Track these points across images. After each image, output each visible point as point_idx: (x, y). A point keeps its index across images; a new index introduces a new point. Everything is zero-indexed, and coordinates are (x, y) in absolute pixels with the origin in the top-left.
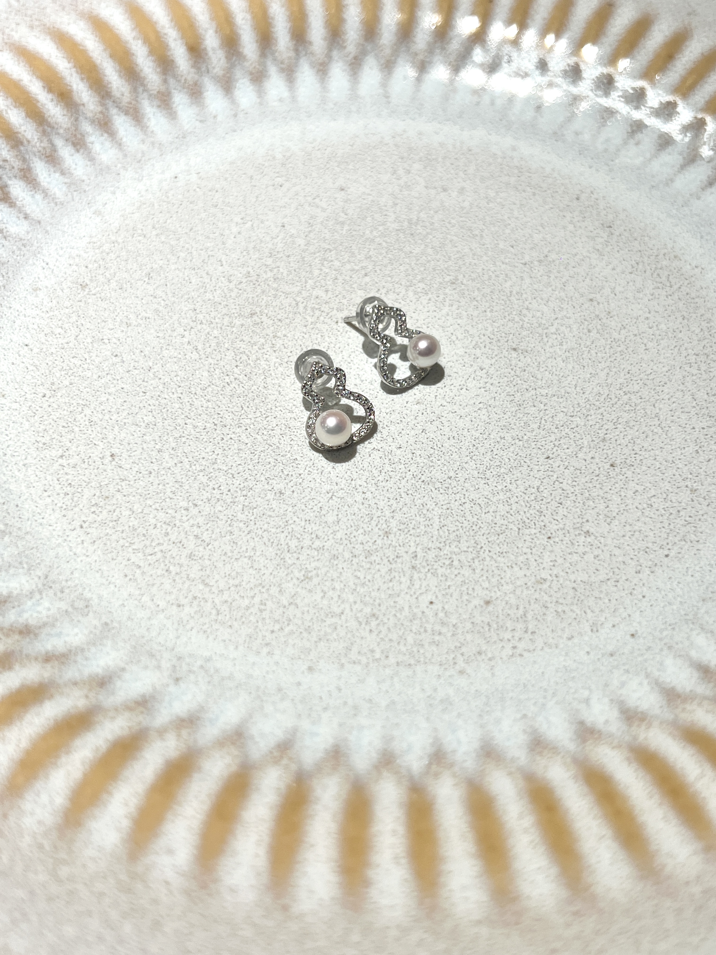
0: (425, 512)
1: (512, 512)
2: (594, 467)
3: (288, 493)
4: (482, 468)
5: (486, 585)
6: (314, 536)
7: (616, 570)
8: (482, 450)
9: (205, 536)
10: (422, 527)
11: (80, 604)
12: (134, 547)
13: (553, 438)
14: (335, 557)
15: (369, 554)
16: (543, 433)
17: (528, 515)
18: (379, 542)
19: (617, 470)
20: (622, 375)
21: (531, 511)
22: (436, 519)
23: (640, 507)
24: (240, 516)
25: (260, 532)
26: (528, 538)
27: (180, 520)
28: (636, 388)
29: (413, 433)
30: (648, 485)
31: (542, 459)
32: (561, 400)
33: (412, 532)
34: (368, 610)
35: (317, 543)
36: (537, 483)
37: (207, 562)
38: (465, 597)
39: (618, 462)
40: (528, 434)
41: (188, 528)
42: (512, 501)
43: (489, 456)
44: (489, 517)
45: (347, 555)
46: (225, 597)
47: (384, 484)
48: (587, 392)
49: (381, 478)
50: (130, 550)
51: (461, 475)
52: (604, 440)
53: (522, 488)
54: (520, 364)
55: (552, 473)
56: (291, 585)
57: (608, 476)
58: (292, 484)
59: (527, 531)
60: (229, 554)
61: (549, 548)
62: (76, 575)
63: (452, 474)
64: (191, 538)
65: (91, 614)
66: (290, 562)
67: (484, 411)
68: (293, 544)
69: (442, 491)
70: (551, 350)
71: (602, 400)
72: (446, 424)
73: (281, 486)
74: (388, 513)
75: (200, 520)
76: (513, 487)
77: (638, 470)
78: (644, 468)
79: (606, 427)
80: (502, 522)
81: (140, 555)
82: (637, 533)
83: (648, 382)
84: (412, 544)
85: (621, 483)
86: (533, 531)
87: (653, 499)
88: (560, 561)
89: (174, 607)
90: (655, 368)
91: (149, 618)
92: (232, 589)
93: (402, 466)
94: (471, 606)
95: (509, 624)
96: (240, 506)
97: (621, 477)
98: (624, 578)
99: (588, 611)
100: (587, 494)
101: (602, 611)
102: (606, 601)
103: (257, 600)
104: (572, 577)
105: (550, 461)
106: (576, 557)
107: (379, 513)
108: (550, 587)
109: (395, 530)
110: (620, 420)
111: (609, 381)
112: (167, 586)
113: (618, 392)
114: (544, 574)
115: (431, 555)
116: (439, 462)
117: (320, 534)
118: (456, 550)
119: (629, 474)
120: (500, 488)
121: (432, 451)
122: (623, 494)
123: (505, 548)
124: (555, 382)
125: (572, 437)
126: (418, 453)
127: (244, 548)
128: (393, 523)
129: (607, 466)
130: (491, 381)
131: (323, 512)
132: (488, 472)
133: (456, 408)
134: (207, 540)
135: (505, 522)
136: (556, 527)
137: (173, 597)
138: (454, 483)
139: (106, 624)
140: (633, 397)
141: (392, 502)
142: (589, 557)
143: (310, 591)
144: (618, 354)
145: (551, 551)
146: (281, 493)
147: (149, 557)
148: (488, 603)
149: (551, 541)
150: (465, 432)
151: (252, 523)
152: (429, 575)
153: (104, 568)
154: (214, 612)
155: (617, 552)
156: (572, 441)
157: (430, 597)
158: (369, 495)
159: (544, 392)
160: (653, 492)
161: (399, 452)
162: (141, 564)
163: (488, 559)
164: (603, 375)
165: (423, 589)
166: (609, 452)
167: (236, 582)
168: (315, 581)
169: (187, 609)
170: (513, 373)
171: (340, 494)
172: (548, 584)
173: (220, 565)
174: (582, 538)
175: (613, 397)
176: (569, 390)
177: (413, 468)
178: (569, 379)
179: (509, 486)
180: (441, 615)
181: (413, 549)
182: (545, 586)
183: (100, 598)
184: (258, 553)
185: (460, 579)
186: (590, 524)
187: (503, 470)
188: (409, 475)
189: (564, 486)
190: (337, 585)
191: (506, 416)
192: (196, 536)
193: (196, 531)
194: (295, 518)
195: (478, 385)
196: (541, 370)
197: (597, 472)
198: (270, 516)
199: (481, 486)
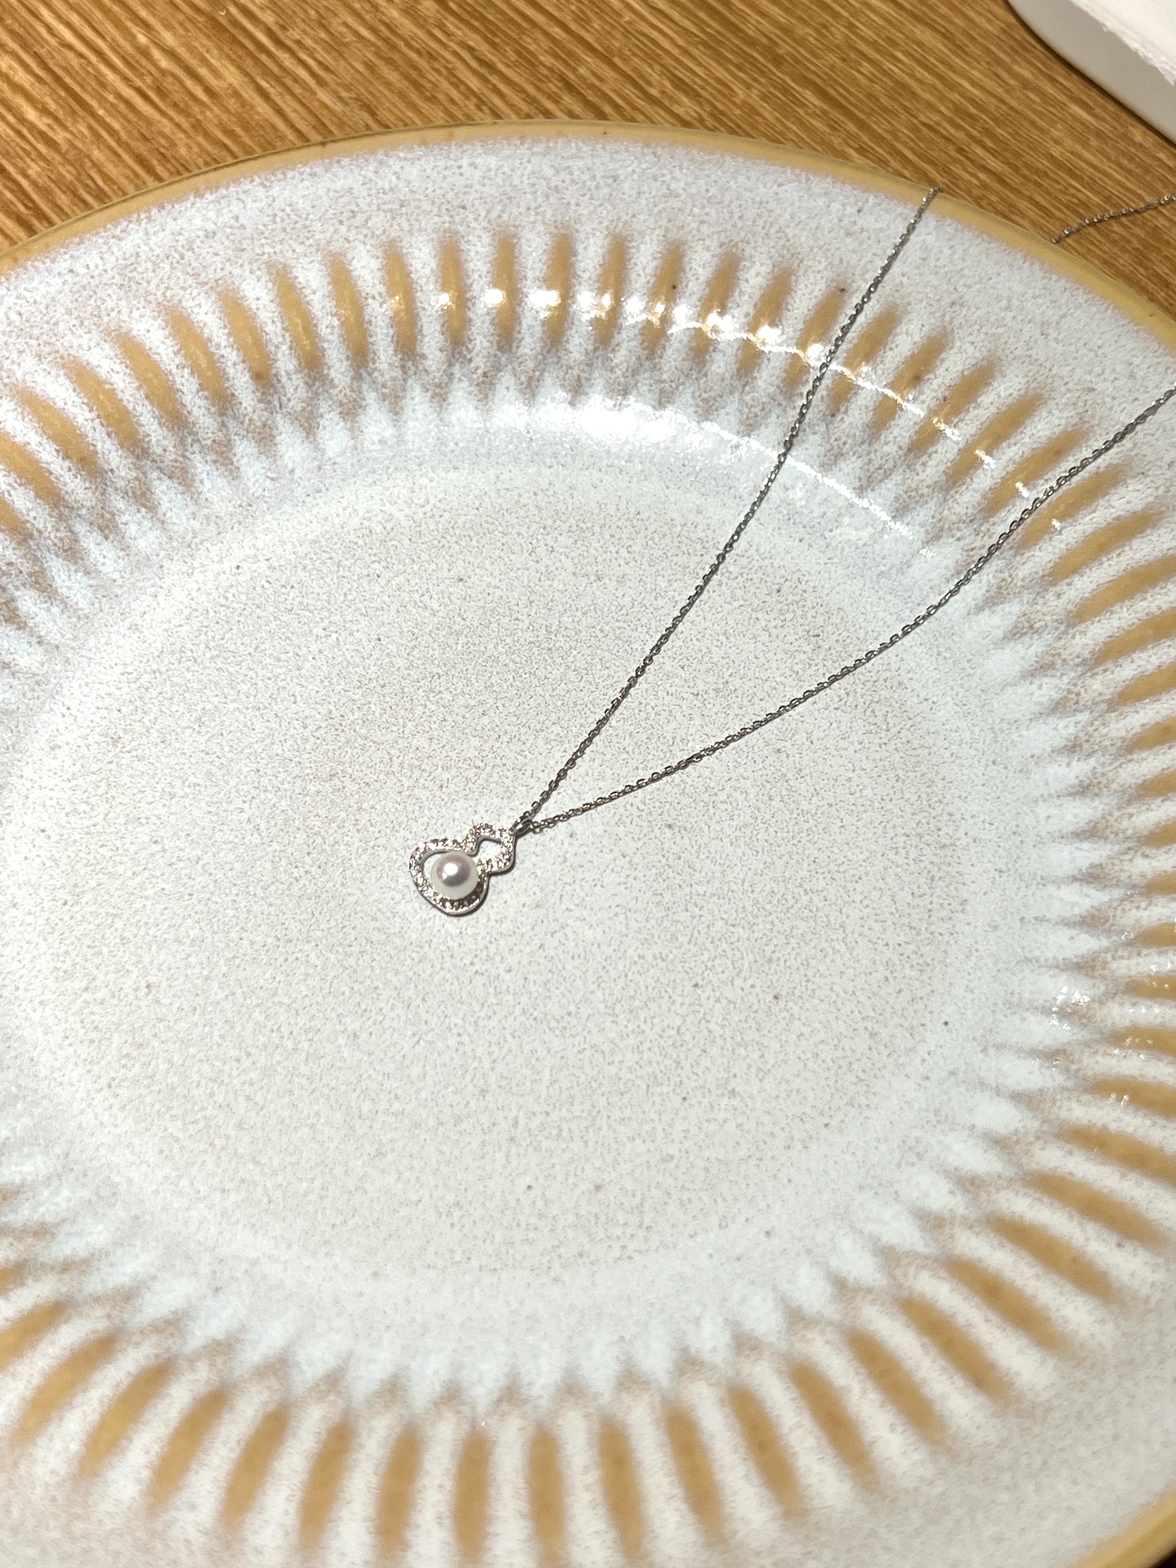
0: (533, 1061)
1: (642, 1063)
2: (753, 999)
3: (364, 1036)
4: (611, 1000)
5: (598, 1163)
6: (392, 1095)
7: (761, 1144)
8: (614, 974)
9: (259, 1098)
10: (528, 1083)
11: (105, 1192)
12: (174, 1113)
13: (705, 958)
14: (417, 1125)
15: (458, 1121)
16: (694, 949)
17: (662, 1067)
18: (473, 1104)
19: (782, 1004)
20: (805, 865)
21: (667, 1062)
22: (547, 1072)
23: (803, 1057)
24: (304, 1069)
25: (326, 1091)
26: (657, 1099)
27: (230, 1076)
28: (822, 884)
29: (528, 949)
30: (818, 1026)
31: (689, 988)
32: (722, 902)
33: (515, 1090)
34: (451, 1198)
35: (396, 1106)
36: (678, 1022)
37: (259, 1133)
38: (572, 1180)
39: (784, 993)
40: (675, 951)
41: (238, 1087)
42: (644, 1047)
43: (621, 983)
44: (613, 1070)
45: (431, 1122)
46: (279, 1179)
47: (485, 1022)
48: (757, 891)
49: (482, 1014)
50: (167, 1116)
51: (584, 1011)
52: (770, 961)
53: (658, 1029)
54: (675, 849)
55: (697, 1008)
56: (360, 1163)
57: (769, 1013)
58: (369, 1023)
59: (658, 1090)
60: (287, 1121)
61: (682, 1113)
62: (102, 1151)
63: (572, 1008)
64: (241, 1099)
65: (119, 1205)
66: (360, 1132)
67: (622, 917)
68: (366, 1106)
69: (558, 1032)
70: (718, 828)
71: (775, 902)
72: (571, 936)
73: (357, 1025)
74: (487, 1065)
75: (254, 1075)
76: (646, 1028)
77: (807, 1005)
78: (816, 1001)
79: (775, 941)
80: (629, 1076)
81: (180, 1123)
82: (794, 1093)
83: (837, 876)
84: (514, 1107)
85: (783, 1023)
86: (665, 1089)
87: (821, 1047)
88: (694, 1130)
89: (218, 1194)
90: (849, 854)
91: (188, 1209)
92: (289, 1168)
93: (510, 997)
94: (578, 1191)
95: (621, 1217)
96: (304, 1054)
97: (785, 1014)
98: (770, 1155)
99: (719, 1200)
100: (738, 1039)
101: (736, 1199)
102: (743, 1186)
103: (318, 1182)
104: (706, 1154)
105: (699, 991)
106: (713, 1127)
107: (476, 1064)
108: (677, 1166)
109: (494, 1087)
110: (795, 931)
111: (787, 875)
112: (210, 1165)
113: (796, 890)
114: (673, 1150)
115: (535, 1123)
116: (557, 992)
117: (400, 1092)
118: (568, 1116)
119: (796, 1010)
120: (630, 1027)
121: (550, 976)
122: (784, 1038)
123: (627, 1113)
124: (718, 874)
125: (730, 955)
126: (531, 977)
127: (305, 1113)
128: (493, 1078)
129: (770, 998)
130: (633, 873)
131: (407, 1062)
132: (618, 1007)
133: (585, 913)
134: (261, 1103)
135: (633, 1077)
136: (693, 1084)
137: (217, 1179)
138: (574, 1022)
139: (137, 1217)
140: (815, 897)
141: (494, 1048)
142: (731, 1126)
143: (383, 1171)
144: (804, 835)
145: (685, 1118)
146: (355, 1035)
147: (190, 1127)
148: (598, 1188)
149: (686, 1105)
150: (595, 949)
151: (318, 1078)
152: (531, 1149)
153: (136, 1142)
154: (265, 1200)
155: (766, 1119)
156: (729, 963)
157: (528, 1180)
158: (465, 1039)
159: (701, 889)
160: (822, 1036)
161: (507, 977)
162: (181, 1135)
163: (605, 1128)
164: (779, 864)
165: (521, 1170)
166: (775, 978)
167: (294, 1159)
168: (390, 1157)
169: (233, 1197)
170: (664, 861)
171: (429, 1037)
172: (675, 1162)
173: (275, 1136)
174: (726, 1100)
175: (789, 897)
176: (734, 887)
177: (524, 1000)
178: (736, 869)
179: (643, 1026)
180: (540, 1204)
181: (514, 1113)
182: (672, 1165)
183: (130, 1181)
184: (322, 1120)
185: (567, 1155)
186: (738, 1080)
187: (637, 1003)
188: (518, 1010)
189: (712, 1026)
190: (417, 1164)
191: (649, 926)
192: (248, 1098)
193: (248, 1090)
194: (371, 1072)
195: (618, 880)
196: (702, 856)
197: (755, 1007)
198: (340, 1068)
199: (608, 1025)
